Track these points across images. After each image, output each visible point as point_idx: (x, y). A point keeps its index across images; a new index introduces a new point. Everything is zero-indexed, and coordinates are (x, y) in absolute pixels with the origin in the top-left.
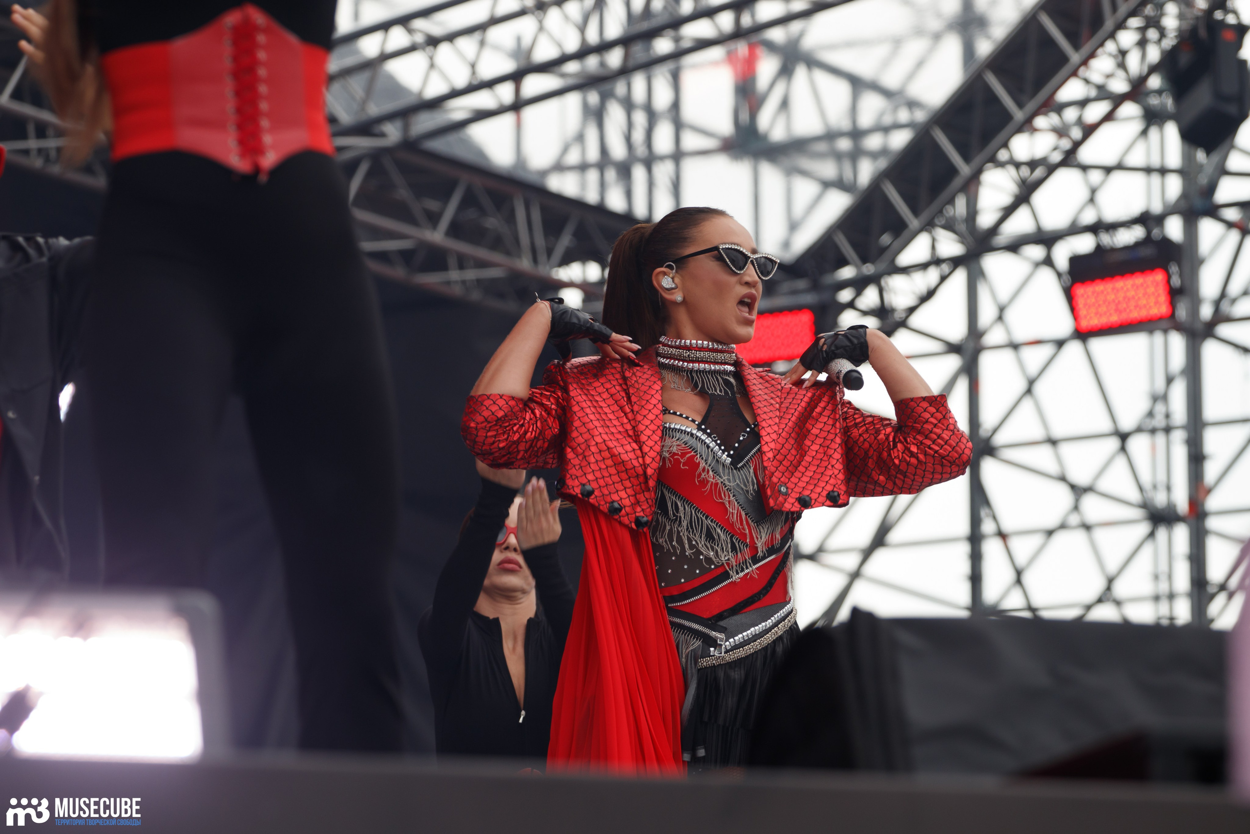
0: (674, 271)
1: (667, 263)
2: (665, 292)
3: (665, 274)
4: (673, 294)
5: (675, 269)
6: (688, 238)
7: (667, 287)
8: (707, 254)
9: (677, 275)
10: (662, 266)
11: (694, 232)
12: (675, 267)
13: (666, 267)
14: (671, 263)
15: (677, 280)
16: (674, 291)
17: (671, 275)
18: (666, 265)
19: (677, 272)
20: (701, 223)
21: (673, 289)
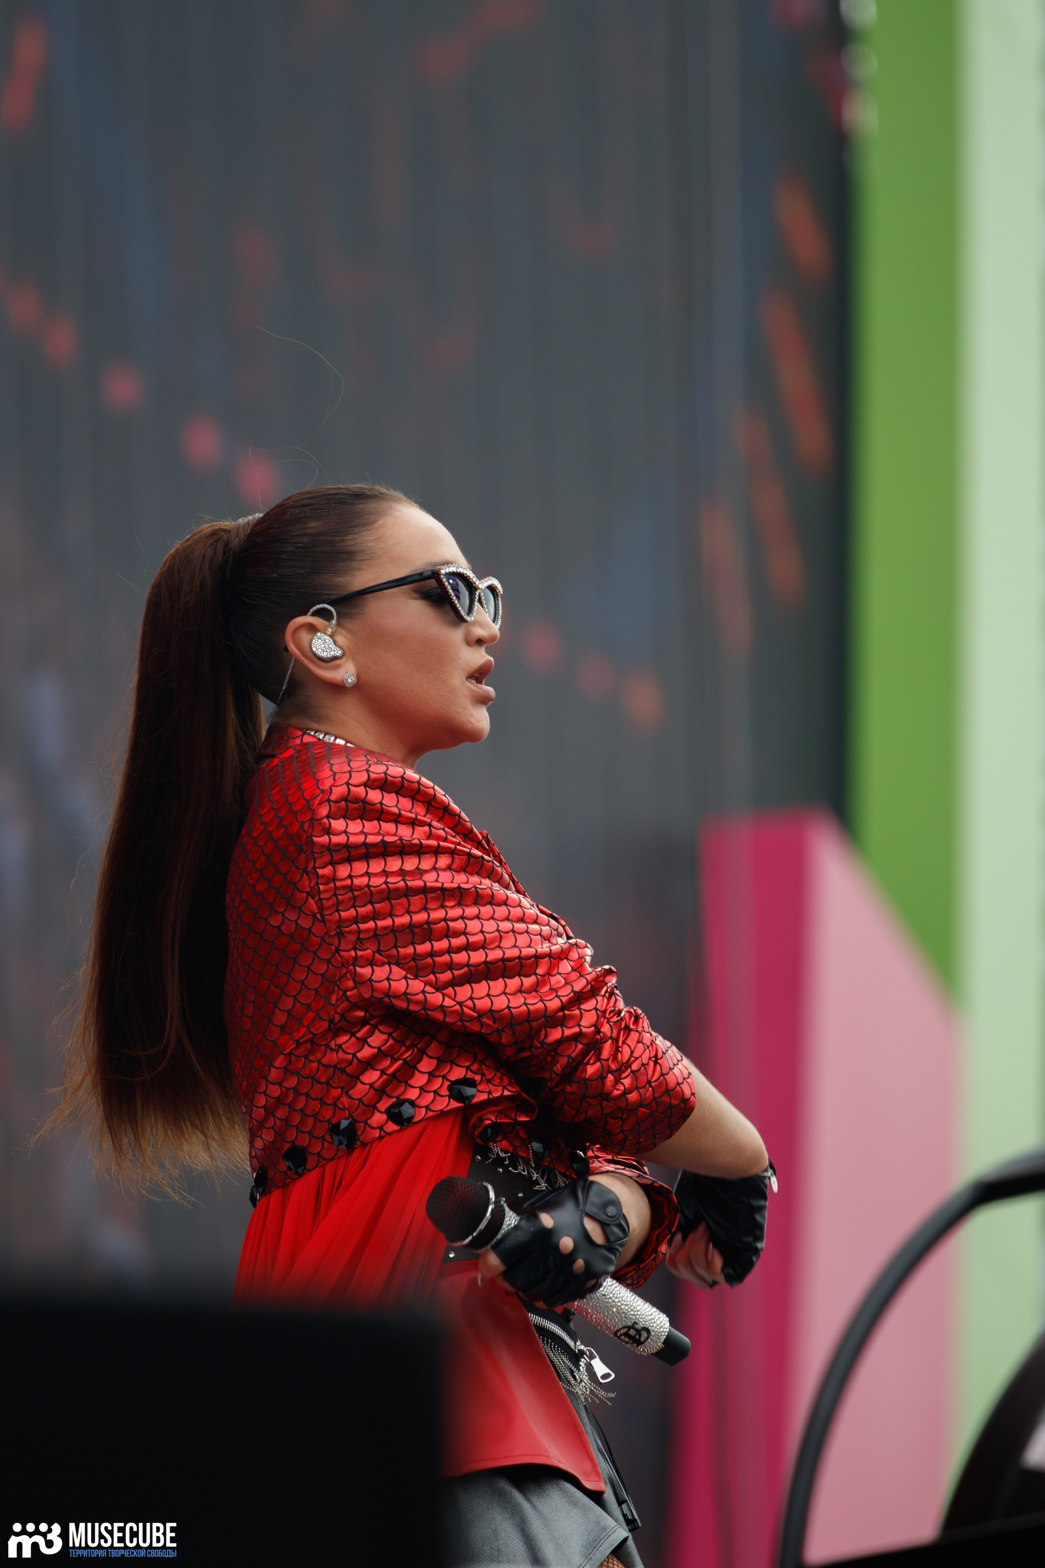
0: (334, 622)
1: (318, 606)
2: (319, 666)
3: (313, 629)
4: (338, 667)
5: (335, 618)
6: (356, 552)
7: (324, 655)
8: (403, 587)
9: (340, 630)
10: (304, 613)
11: (365, 539)
12: (335, 614)
13: (314, 614)
14: (326, 606)
15: (340, 639)
16: (338, 662)
17: (330, 631)
18: (314, 608)
19: (338, 624)
20: (375, 521)
21: (335, 658)
